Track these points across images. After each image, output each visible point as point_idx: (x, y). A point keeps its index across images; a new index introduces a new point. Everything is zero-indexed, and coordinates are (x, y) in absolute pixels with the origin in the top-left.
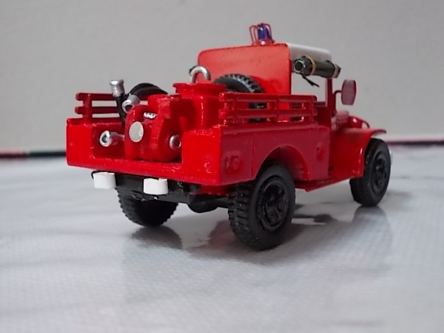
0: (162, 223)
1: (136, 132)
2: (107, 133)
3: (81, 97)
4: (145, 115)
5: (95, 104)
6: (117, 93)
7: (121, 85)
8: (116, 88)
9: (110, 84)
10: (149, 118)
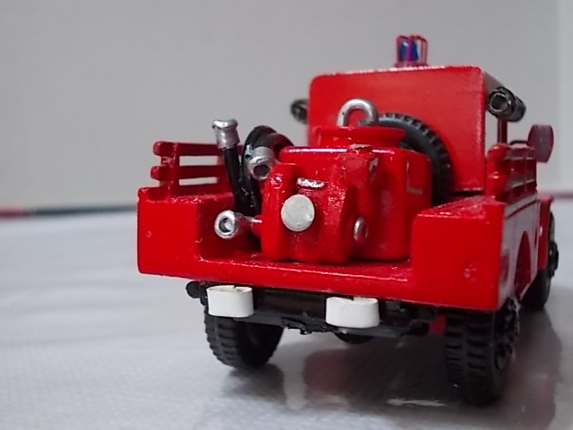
0: (267, 360)
1: (297, 212)
2: (229, 214)
3: (164, 149)
4: (299, 181)
5: (186, 161)
6: (224, 142)
7: (232, 130)
8: (223, 134)
9: (214, 127)
10: (310, 188)
